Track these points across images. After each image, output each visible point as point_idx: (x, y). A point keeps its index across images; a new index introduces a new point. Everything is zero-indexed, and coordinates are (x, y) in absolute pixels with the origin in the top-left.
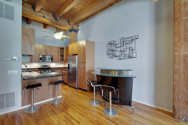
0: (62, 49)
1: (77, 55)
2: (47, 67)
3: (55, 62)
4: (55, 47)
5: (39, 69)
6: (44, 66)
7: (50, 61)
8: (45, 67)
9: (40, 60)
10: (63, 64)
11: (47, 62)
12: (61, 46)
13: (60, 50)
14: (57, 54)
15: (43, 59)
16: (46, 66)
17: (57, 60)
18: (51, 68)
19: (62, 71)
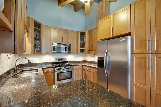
0: (83, 34)
1: (130, 34)
2: (62, 61)
3: (73, 54)
4: (73, 31)
5: (53, 63)
6: (59, 59)
7: (67, 52)
8: (61, 61)
9: (54, 50)
10: (82, 57)
11: (63, 54)
12: (82, 30)
13: (79, 36)
14: (76, 41)
15: (57, 50)
16: (62, 59)
17: (76, 51)
18: (67, 62)
19: (84, 67)
